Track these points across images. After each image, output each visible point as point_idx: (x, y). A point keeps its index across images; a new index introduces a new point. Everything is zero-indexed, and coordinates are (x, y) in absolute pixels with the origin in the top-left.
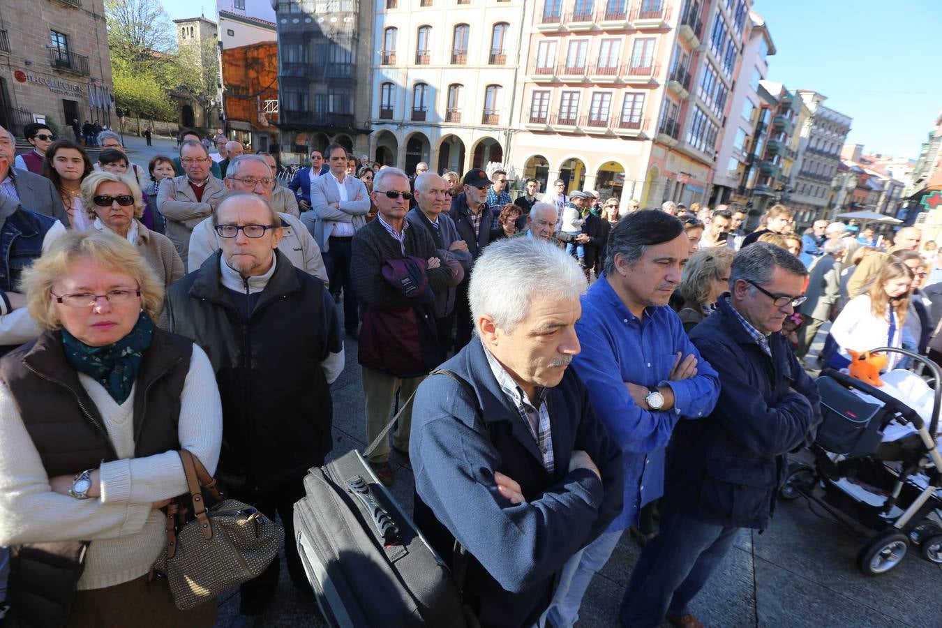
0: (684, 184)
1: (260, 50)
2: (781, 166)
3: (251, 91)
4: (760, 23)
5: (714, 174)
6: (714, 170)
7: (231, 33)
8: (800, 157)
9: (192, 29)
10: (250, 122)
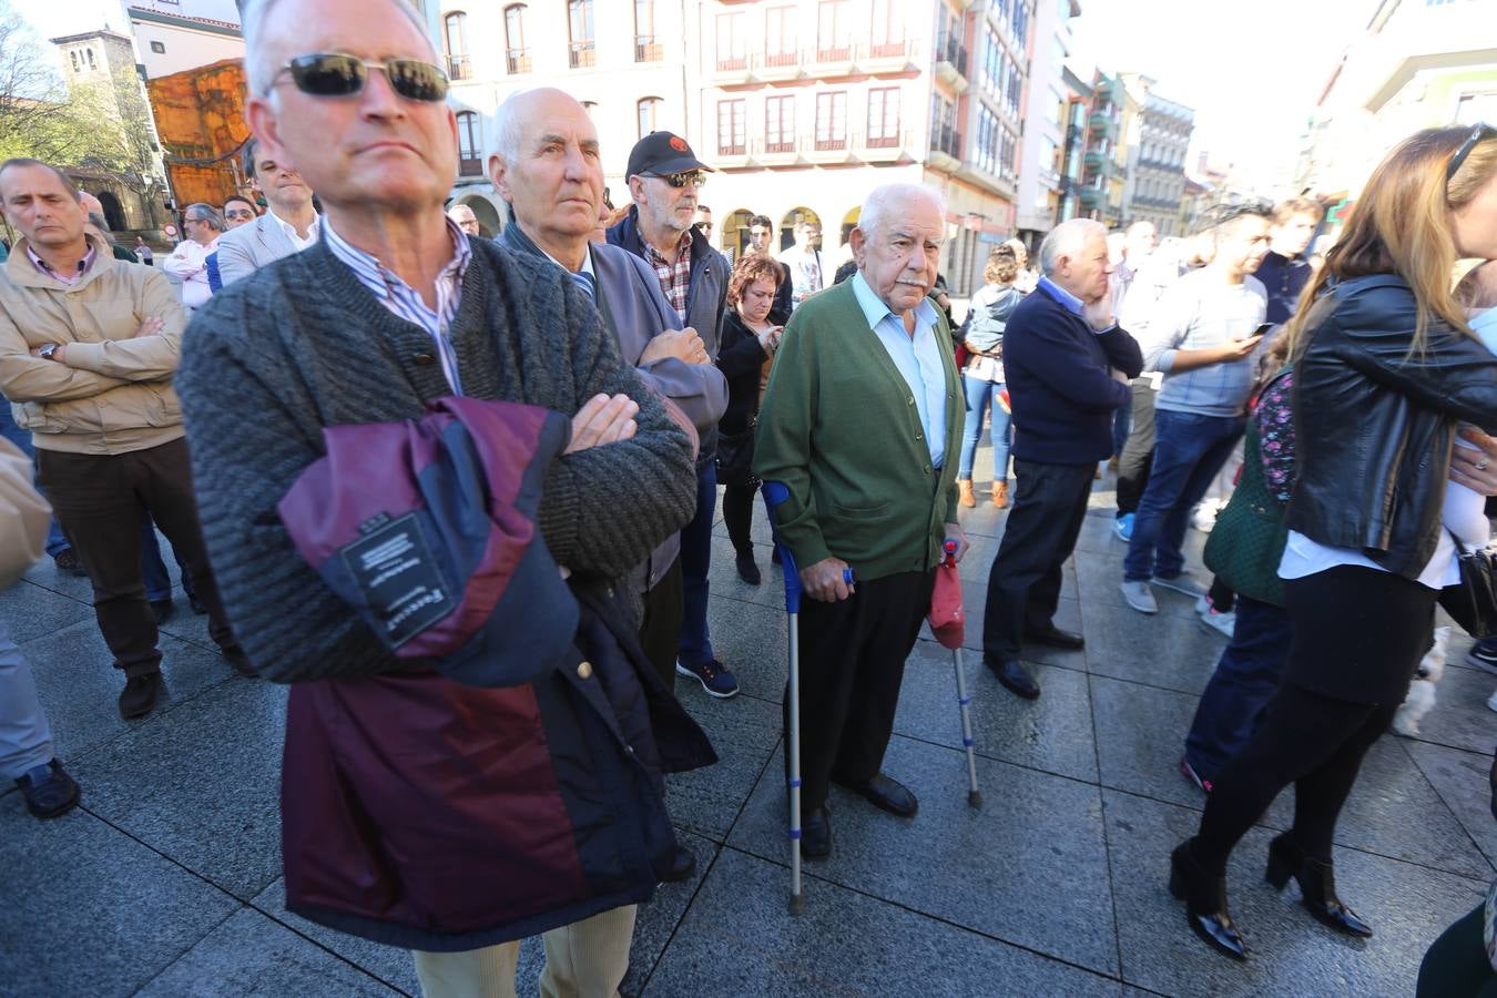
0: (976, 233)
1: (221, 75)
2: (1107, 191)
5: (1016, 213)
6: (1016, 206)
8: (1132, 176)
9: (90, 52)
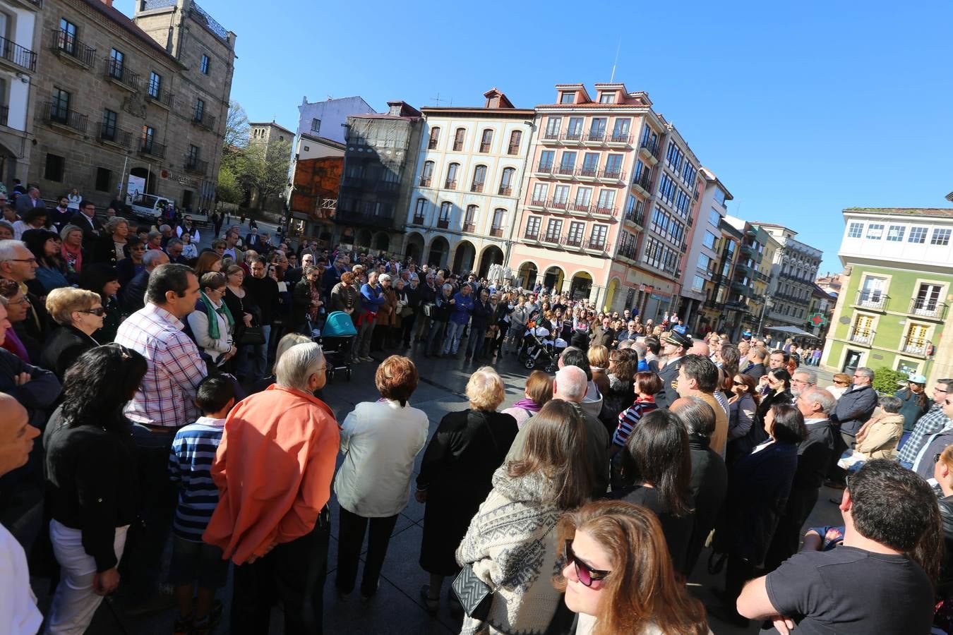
0: (647, 294)
1: (326, 162)
2: (751, 286)
3: (313, 191)
4: (714, 179)
5: (681, 288)
6: (681, 286)
7: (307, 149)
8: (775, 281)
9: (263, 131)
10: (308, 213)
